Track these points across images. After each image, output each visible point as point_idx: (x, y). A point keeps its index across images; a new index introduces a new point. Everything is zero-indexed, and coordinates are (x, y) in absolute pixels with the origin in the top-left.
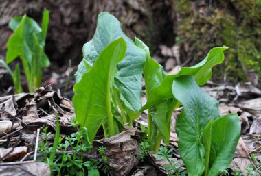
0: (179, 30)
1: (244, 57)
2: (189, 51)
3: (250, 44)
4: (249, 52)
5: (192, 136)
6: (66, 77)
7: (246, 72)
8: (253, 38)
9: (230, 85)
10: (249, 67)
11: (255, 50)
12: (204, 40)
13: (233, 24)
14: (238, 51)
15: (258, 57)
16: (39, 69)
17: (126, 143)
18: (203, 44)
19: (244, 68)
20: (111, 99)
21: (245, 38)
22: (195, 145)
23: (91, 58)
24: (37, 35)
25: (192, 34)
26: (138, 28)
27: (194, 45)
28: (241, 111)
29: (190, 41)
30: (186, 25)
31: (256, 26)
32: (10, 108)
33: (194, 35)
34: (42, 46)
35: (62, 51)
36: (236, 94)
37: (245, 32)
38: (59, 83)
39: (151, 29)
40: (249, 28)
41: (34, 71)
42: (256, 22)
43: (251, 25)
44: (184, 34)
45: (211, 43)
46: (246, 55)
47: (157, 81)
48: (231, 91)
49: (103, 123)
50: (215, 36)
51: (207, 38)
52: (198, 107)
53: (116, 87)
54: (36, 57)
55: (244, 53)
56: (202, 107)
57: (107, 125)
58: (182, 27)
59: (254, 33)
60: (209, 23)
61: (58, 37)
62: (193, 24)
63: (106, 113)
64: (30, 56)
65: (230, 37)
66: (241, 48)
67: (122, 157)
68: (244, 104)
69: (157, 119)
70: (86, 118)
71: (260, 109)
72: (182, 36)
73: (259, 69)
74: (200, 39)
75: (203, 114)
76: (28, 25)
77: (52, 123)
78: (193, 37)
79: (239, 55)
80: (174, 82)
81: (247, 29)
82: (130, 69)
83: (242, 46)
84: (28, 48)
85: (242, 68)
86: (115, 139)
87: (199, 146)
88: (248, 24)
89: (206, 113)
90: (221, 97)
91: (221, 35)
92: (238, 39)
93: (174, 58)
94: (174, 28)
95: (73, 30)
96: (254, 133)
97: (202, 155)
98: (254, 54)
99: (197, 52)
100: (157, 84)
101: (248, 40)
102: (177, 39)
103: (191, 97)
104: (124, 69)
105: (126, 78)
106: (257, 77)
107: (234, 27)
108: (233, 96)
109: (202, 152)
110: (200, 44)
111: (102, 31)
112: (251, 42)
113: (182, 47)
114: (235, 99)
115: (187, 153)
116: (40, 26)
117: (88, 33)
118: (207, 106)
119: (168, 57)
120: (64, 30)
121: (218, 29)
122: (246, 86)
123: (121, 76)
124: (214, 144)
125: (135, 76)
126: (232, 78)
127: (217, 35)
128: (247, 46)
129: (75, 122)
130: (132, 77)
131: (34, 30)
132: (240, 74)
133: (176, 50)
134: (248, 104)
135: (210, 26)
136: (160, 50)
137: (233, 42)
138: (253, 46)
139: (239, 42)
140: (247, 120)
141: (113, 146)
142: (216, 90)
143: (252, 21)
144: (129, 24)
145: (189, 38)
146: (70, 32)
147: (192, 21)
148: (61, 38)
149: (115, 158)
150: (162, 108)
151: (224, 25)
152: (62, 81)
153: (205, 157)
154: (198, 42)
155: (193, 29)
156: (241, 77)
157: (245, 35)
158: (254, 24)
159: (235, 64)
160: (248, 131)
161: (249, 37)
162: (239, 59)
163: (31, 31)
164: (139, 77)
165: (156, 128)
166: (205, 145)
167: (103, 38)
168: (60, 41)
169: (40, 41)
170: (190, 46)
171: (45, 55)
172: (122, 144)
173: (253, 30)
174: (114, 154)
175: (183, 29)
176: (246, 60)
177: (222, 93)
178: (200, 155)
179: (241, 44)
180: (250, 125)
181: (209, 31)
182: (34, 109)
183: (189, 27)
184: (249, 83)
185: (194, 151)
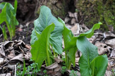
0: (77, 6)
1: (107, 19)
2: (82, 16)
3: (110, 12)
4: (109, 16)
5: (86, 65)
6: (26, 27)
7: (108, 26)
8: (111, 9)
9: (101, 32)
10: (109, 23)
11: (112, 15)
12: (89, 11)
13: (102, 3)
14: (104, 16)
15: (113, 18)
16: (14, 26)
17: (56, 68)
18: (88, 12)
19: (107, 24)
20: (48, 49)
21: (107, 10)
22: (87, 70)
23: (38, 28)
24: (12, 11)
25: (83, 8)
26: (58, 5)
27: (84, 13)
28: (106, 45)
29: (82, 11)
30: (80, 4)
31: (112, 4)
32: (2, 51)
33: (84, 8)
34: (15, 15)
35: (24, 14)
36: (104, 37)
37: (107, 7)
38: (23, 31)
39: (64, 5)
40: (109, 5)
41: (12, 28)
42: (112, 2)
43: (110, 4)
44: (79, 8)
45: (92, 12)
46: (108, 17)
47: (69, 38)
48: (102, 36)
49: (45, 59)
50: (94, 9)
51: (90, 10)
52: (88, 51)
53: (50, 43)
54: (12, 21)
55: (107, 17)
56: (90, 51)
57: (47, 60)
58: (78, 4)
59: (112, 7)
60: (90, 3)
61: (22, 8)
62: (84, 3)
63: (46, 55)
64: (10, 21)
65: (100, 9)
66: (105, 15)
67: (54, 74)
68: (108, 42)
69: (69, 55)
70: (37, 58)
71: (114, 44)
72: (78, 9)
73: (114, 24)
74: (87, 10)
75: (91, 54)
76: (8, 6)
77: (21, 59)
78: (84, 9)
79: (105, 18)
80: (77, 40)
81: (108, 5)
82: (57, 33)
83: (106, 14)
84: (8, 16)
85: (106, 24)
86: (51, 67)
87: (89, 69)
88: (109, 3)
89: (92, 54)
90: (97, 38)
91: (96, 9)
92: (104, 10)
93: (75, 18)
94: (75, 4)
95: (29, 5)
96: (112, 56)
97: (90, 73)
98: (111, 17)
99: (86, 16)
100: (69, 39)
101: (109, 10)
102: (76, 10)
103: (85, 48)
104: (54, 33)
105: (55, 38)
106: (113, 28)
107: (102, 4)
108: (103, 38)
109: (90, 72)
110: (87, 12)
111: (43, 15)
112: (110, 11)
113: (78, 13)
114: (104, 39)
115: (84, 73)
116: (14, 7)
117: (35, 6)
118: (92, 50)
119: (72, 18)
120: (24, 5)
121: (95, 5)
122: (108, 33)
123: (52, 37)
124: (96, 68)
125: (59, 36)
126: (102, 29)
127: (95, 9)
128: (108, 14)
129: (32, 59)
130: (57, 37)
131: (11, 8)
132: (105, 27)
133: (76, 15)
134: (109, 42)
135: (91, 4)
136: (69, 14)
137: (102, 12)
138: (111, 13)
139: (105, 12)
140: (109, 50)
141: (50, 70)
142: (94, 35)
143: (110, 2)
144: (54, 3)
145: (82, 10)
146: (27, 6)
147: (83, 2)
148: (23, 8)
149: (51, 75)
150: (72, 50)
151: (98, 4)
152: (25, 30)
153: (92, 74)
154: (86, 11)
155: (83, 5)
156: (106, 28)
157: (107, 8)
158: (111, 3)
159: (103, 22)
160: (110, 55)
161: (109, 9)
162: (105, 20)
163: (9, 9)
164: (61, 37)
165: (69, 59)
166: (92, 69)
167: (43, 18)
168: (23, 10)
169: (14, 14)
170: (82, 13)
171: (16, 20)
172: (54, 69)
173: (111, 6)
174: (51, 73)
175: (79, 6)
176: (108, 20)
177: (97, 36)
178: (89, 73)
179: (106, 13)
180: (111, 52)
181: (91, 7)
182: (13, 51)
183: (81, 5)
184: (110, 32)
185: (87, 72)
